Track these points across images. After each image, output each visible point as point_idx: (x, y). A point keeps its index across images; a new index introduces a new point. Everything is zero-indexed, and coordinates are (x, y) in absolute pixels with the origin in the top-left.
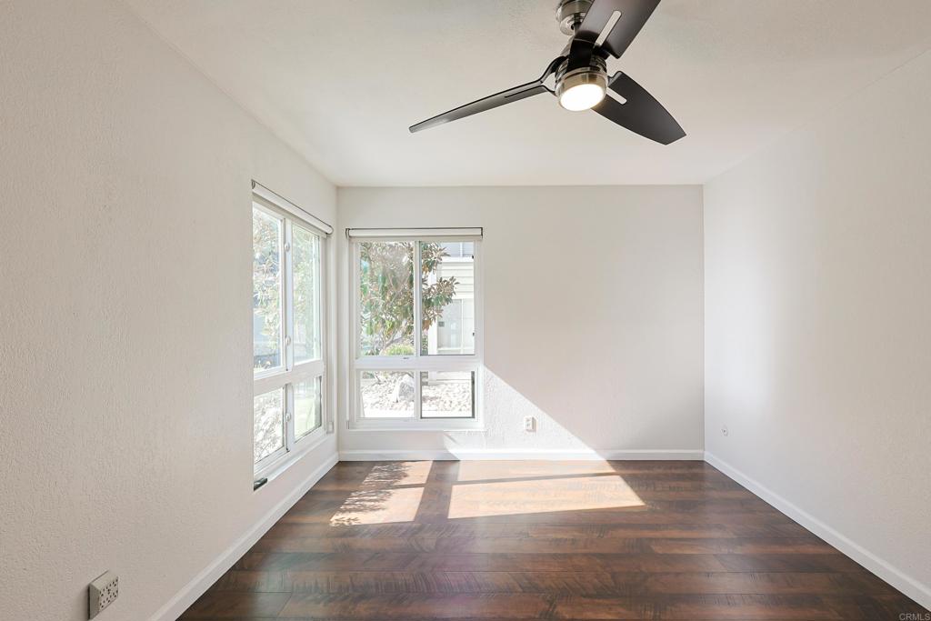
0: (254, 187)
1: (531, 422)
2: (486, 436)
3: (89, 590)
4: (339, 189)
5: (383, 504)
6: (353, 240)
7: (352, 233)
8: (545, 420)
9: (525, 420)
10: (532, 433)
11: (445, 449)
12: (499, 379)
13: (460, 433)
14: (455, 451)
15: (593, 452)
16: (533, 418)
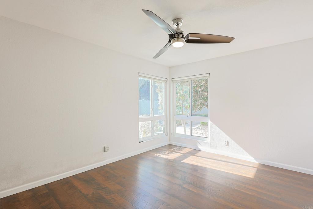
0: (139, 74)
1: (227, 142)
2: (210, 144)
3: (104, 147)
4: (170, 67)
5: (169, 155)
6: (174, 82)
7: (173, 80)
8: (232, 142)
9: (224, 141)
10: (227, 146)
11: (197, 146)
12: (215, 125)
13: (202, 142)
14: (200, 147)
15: (253, 158)
16: (227, 141)
